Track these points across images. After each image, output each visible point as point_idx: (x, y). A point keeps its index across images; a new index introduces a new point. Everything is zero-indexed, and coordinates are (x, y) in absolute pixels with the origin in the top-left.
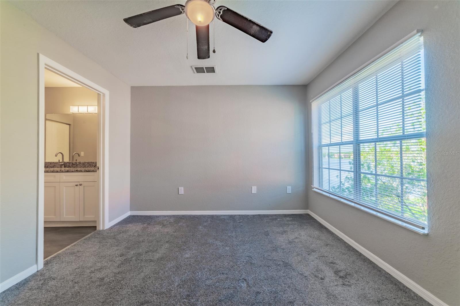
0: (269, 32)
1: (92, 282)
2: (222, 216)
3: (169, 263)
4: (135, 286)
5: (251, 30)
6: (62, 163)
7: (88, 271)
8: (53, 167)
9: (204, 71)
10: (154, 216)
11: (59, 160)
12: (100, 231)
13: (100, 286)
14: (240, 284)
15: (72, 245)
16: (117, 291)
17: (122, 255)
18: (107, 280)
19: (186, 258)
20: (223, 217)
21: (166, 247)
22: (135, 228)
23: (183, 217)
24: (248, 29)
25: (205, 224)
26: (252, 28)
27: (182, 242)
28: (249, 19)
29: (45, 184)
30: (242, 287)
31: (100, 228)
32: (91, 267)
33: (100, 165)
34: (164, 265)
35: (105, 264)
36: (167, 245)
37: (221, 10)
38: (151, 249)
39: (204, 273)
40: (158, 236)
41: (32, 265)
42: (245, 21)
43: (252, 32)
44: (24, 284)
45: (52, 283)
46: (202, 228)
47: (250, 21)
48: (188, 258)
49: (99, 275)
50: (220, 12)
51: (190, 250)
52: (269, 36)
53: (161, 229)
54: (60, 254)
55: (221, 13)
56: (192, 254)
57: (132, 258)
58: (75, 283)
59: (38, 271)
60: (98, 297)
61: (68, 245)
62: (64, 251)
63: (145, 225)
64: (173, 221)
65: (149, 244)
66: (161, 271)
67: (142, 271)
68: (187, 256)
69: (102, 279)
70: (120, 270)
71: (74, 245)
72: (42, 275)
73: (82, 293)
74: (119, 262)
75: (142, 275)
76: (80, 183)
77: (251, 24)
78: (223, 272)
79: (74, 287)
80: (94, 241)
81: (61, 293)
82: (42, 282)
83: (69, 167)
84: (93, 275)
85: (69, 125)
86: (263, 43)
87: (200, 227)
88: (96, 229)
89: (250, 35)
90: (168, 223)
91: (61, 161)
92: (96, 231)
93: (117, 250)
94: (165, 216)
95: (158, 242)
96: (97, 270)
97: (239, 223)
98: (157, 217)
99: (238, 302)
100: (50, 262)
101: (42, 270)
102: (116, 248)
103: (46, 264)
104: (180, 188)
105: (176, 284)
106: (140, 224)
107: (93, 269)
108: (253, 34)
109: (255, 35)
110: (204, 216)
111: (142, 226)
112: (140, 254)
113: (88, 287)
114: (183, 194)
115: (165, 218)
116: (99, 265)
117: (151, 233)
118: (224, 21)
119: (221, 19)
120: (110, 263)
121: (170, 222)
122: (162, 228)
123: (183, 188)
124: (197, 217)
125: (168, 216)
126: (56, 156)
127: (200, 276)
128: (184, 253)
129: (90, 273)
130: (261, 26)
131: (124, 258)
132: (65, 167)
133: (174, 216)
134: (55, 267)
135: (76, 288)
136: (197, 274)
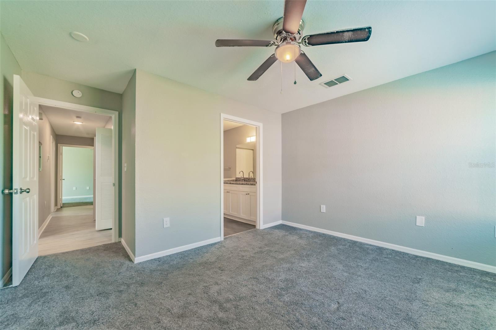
0: (366, 29)
1: (238, 255)
2: (367, 244)
3: (286, 264)
4: (256, 268)
5: (344, 38)
6: (243, 178)
7: (239, 250)
8: (239, 181)
9: (336, 83)
10: (298, 228)
11: (241, 176)
12: (257, 229)
13: (240, 259)
14: (330, 304)
15: (240, 233)
16: (246, 265)
17: (260, 248)
18: (245, 258)
19: (300, 266)
20: (368, 246)
21: (291, 253)
22: (279, 233)
23: (323, 235)
24: (341, 39)
25: (341, 247)
26: (343, 36)
27: (306, 254)
28: (335, 32)
29: (224, 191)
30: (331, 307)
31: (258, 227)
32: (241, 248)
33: (257, 180)
34: (281, 263)
35: (249, 249)
36: (293, 252)
37: (305, 39)
38: (280, 250)
39: (306, 281)
40: (290, 244)
41: (218, 237)
42: (333, 35)
43: (347, 39)
44: (214, 244)
45: (223, 249)
46: (334, 250)
47: (337, 32)
48: (302, 267)
49: (243, 254)
50: (305, 42)
51: (308, 262)
52: (370, 32)
53: (296, 239)
54: (232, 236)
55: (307, 41)
56: (307, 265)
57: (265, 251)
58: (231, 253)
59: (221, 241)
60: (236, 264)
61: (238, 232)
62: (235, 235)
63: (287, 233)
64: (310, 236)
65: (281, 247)
66: (276, 266)
67: (266, 261)
68: (303, 265)
69: (243, 256)
70: (254, 255)
71: (241, 234)
72: (222, 243)
73: (231, 259)
74: (257, 251)
75: (264, 263)
76: (248, 193)
77: (341, 34)
78: (323, 288)
79: (230, 254)
80: (251, 235)
81: (224, 255)
82: (220, 246)
83: (247, 181)
84: (240, 252)
85: (253, 150)
86: (368, 41)
87: (333, 248)
88: (255, 228)
89: (346, 42)
90: (306, 236)
91: (242, 177)
92: (255, 229)
93: (260, 244)
94: (307, 231)
95: (288, 248)
96: (244, 251)
97: (385, 257)
98: (301, 229)
99: (317, 313)
100: (227, 239)
101: (222, 241)
102: (259, 242)
103: (225, 239)
104: (322, 206)
105: (281, 278)
106: (284, 231)
107: (242, 249)
108: (348, 40)
109: (351, 40)
110: (345, 240)
111: (285, 233)
112: (271, 251)
113: (235, 257)
114: (325, 212)
115: (306, 232)
116: (246, 248)
117: (288, 240)
118: (313, 45)
119: (310, 45)
120: (252, 250)
121: (307, 237)
122: (298, 239)
123: (325, 206)
124: (337, 239)
125: (309, 231)
126: (239, 173)
127: (301, 282)
128: (301, 262)
129: (240, 251)
130: (352, 29)
131: (260, 250)
132: (244, 181)
133: (315, 232)
134: (228, 242)
135: (231, 255)
136: (300, 280)
